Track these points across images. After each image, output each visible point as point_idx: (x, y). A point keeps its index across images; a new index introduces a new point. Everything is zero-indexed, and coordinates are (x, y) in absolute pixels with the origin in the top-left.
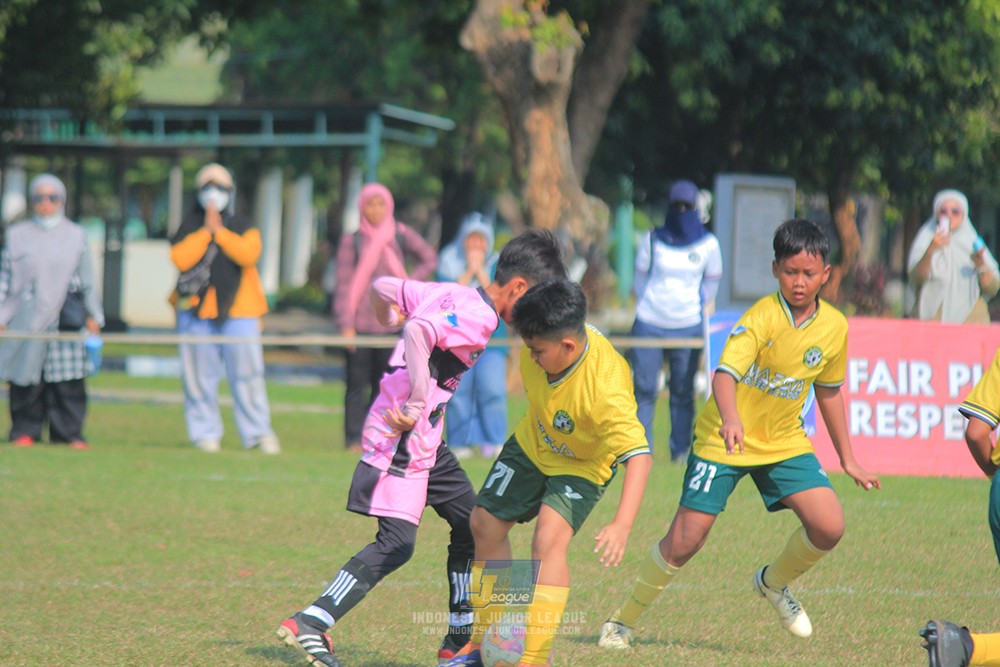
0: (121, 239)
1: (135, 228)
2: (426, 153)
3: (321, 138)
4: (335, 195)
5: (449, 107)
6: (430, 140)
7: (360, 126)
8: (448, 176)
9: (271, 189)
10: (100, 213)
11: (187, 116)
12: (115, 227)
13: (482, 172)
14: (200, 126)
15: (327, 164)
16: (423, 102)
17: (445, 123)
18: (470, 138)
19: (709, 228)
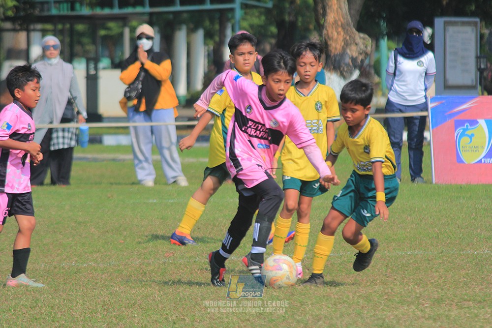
0: (97, 68)
1: (105, 62)
2: (267, 12)
3: (208, 6)
4: (217, 39)
9: (181, 37)
12: (92, 62)
13: (300, 22)
14: (138, 2)
15: (212, 21)
19: (431, 47)
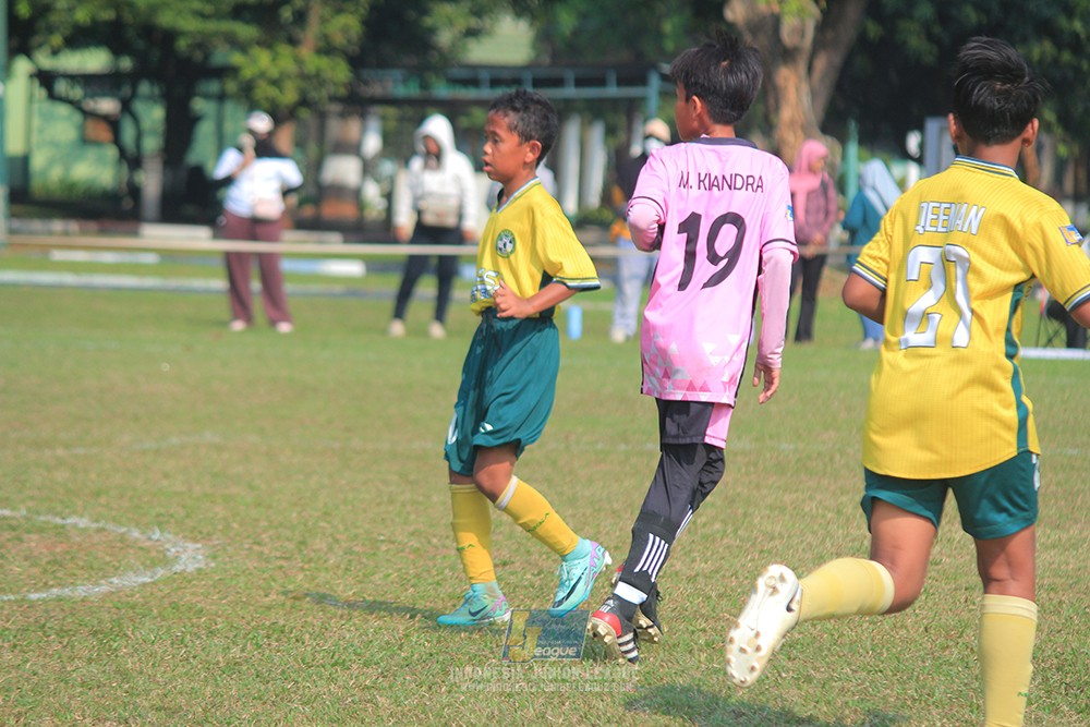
3: (612, 91)
4: (622, 136)
7: (642, 81)
9: (572, 132)
11: (506, 75)
14: (516, 82)
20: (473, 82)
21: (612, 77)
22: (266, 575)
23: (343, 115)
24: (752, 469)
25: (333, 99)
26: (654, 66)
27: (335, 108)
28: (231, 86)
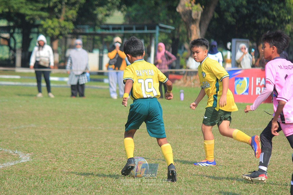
0: (103, 53)
1: (106, 51)
2: (168, 34)
3: (146, 31)
4: (149, 43)
5: (173, 24)
6: (169, 32)
7: (154, 29)
8: (173, 39)
10: (98, 48)
11: (117, 27)
12: (101, 51)
13: (181, 38)
14: (120, 29)
15: (147, 37)
16: (168, 23)
17: (173, 28)
18: (178, 31)
19: (230, 50)
20: (108, 29)
21: (146, 28)
22: (46, 163)
23: (72, 38)
24: (182, 134)
25: (69, 33)
26: (158, 25)
27: (69, 36)
28: (41, 30)
